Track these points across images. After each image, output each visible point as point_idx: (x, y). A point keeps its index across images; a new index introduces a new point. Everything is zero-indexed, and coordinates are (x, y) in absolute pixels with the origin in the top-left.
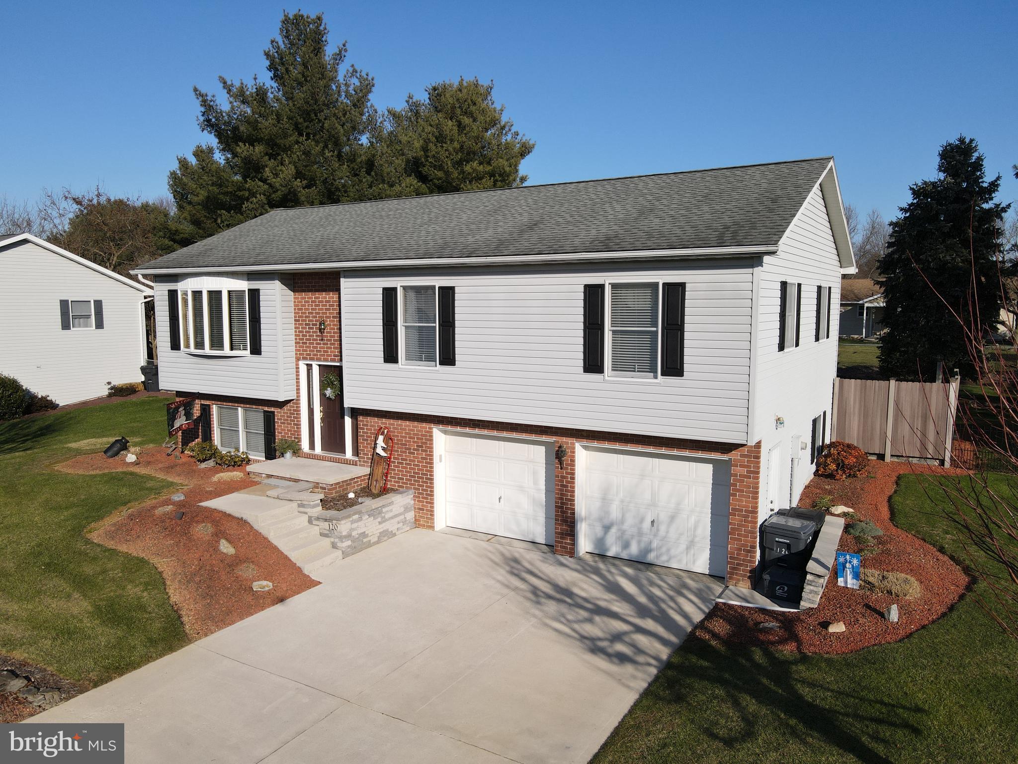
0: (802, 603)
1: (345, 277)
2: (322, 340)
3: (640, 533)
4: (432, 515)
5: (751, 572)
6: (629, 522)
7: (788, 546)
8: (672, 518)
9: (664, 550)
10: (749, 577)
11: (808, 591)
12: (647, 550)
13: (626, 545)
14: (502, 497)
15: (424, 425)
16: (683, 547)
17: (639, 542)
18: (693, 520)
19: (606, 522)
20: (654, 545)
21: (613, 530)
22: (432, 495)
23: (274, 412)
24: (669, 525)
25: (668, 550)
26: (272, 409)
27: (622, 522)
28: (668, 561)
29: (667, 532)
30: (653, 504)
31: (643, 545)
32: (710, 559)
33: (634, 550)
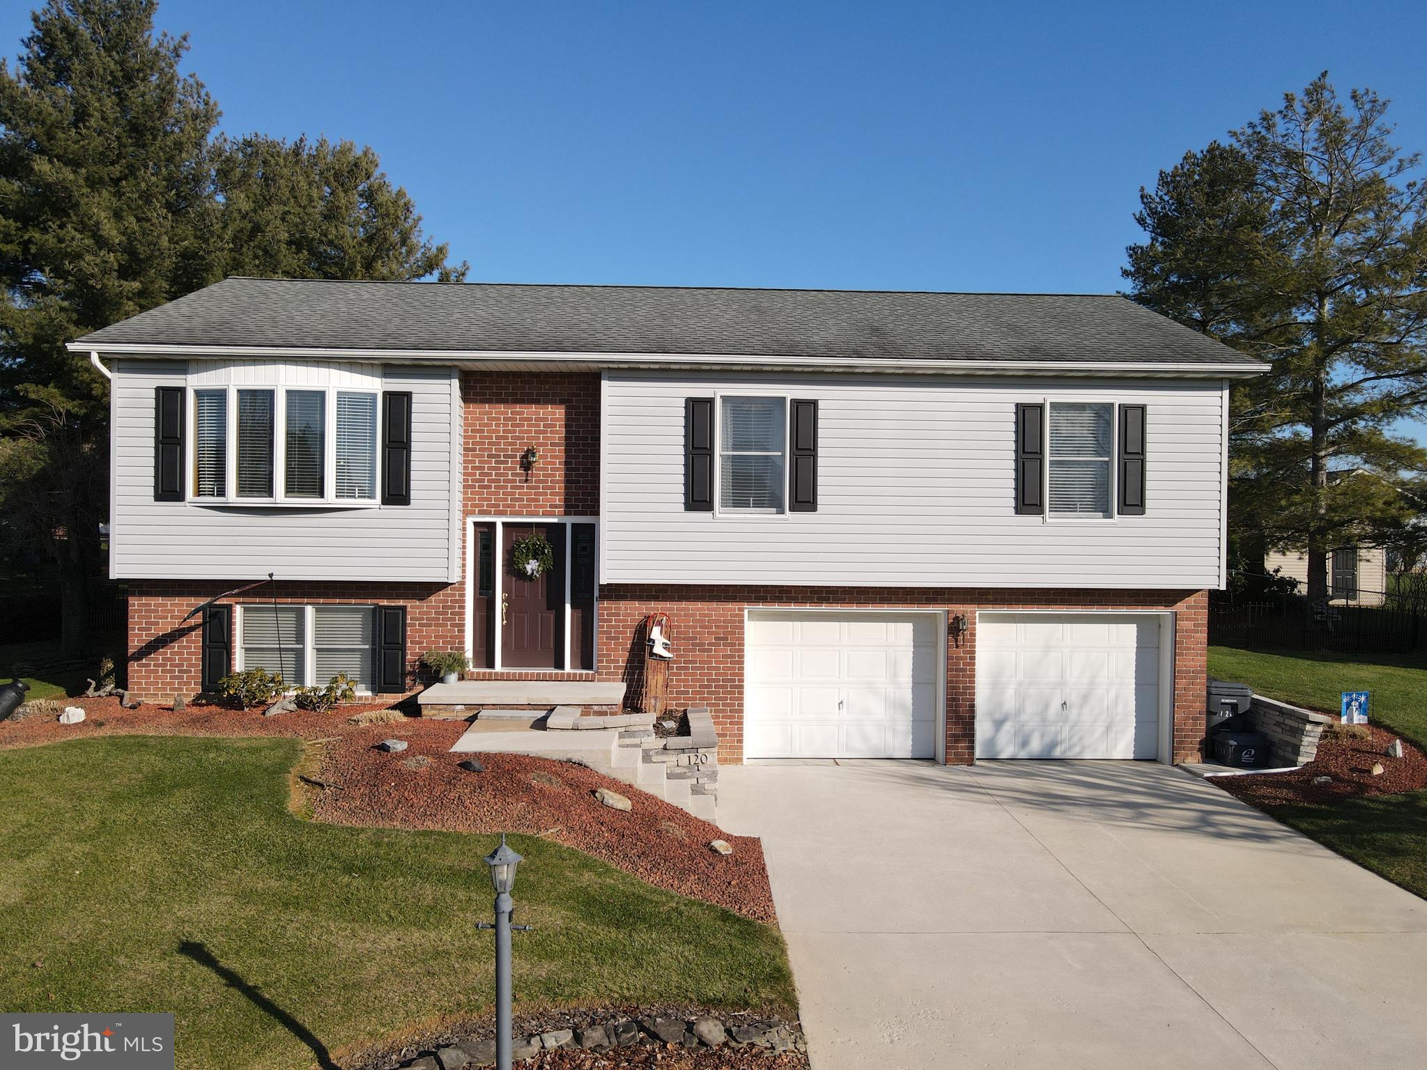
0: (1300, 759)
1: (610, 379)
2: (526, 481)
3: (1044, 720)
4: (741, 741)
5: (1201, 743)
6: (1030, 709)
7: (1234, 707)
8: (1085, 698)
9: (1075, 739)
10: (1199, 750)
11: (1306, 744)
12: (1053, 745)
13: (1025, 744)
14: (845, 703)
15: (730, 606)
16: (1100, 729)
17: (1042, 736)
18: (1112, 694)
19: (998, 716)
20: (1065, 734)
21: (1008, 727)
22: (741, 711)
23: (405, 607)
24: (1082, 706)
25: (1081, 739)
26: (401, 603)
27: (1019, 712)
28: (1081, 752)
29: (1079, 715)
30: (1062, 683)
31: (1047, 740)
32: (1135, 740)
33: (1035, 747)
